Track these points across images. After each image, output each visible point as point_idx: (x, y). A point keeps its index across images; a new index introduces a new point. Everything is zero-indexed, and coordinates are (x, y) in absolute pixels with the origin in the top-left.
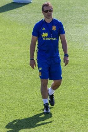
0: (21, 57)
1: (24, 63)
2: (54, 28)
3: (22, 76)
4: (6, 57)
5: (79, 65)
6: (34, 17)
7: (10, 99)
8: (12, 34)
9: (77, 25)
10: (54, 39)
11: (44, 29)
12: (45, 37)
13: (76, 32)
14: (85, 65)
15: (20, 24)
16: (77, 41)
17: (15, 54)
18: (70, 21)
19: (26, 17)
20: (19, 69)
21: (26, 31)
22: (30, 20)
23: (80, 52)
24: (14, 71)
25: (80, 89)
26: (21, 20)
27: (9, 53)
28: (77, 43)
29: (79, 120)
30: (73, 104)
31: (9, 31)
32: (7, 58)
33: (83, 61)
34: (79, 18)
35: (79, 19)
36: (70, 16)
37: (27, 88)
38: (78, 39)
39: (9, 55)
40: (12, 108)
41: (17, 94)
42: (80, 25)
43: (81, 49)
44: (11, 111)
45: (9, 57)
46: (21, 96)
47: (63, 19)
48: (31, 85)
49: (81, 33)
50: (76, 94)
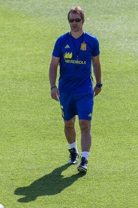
0: (26, 61)
1: (30, 70)
2: (84, 47)
3: (28, 89)
4: (5, 61)
5: (109, 73)
6: (45, 5)
7: (11, 122)
8: (13, 29)
9: (106, 16)
10: (82, 62)
11: (68, 46)
12: (68, 59)
13: (104, 26)
14: (118, 73)
15: (24, 16)
16: (106, 39)
17: (18, 58)
18: (96, 10)
19: (33, 4)
20: (23, 80)
21: (33, 25)
22: (39, 10)
23: (110, 54)
24: (16, 82)
25: (110, 107)
26: (26, 9)
27: (10, 57)
28: (106, 41)
29: (109, 151)
30: (101, 128)
31: (9, 25)
32: (6, 63)
33: (115, 68)
34: (108, 5)
35: (109, 7)
36: (96, 4)
37: (35, 107)
38: (107, 36)
39: (10, 59)
40: (14, 135)
41: (21, 114)
42: (110, 15)
43: (111, 51)
44: (13, 140)
45: (8, 62)
46: (27, 118)
47: (85, 7)
48: (41, 102)
49: (111, 27)
50: (104, 115)
